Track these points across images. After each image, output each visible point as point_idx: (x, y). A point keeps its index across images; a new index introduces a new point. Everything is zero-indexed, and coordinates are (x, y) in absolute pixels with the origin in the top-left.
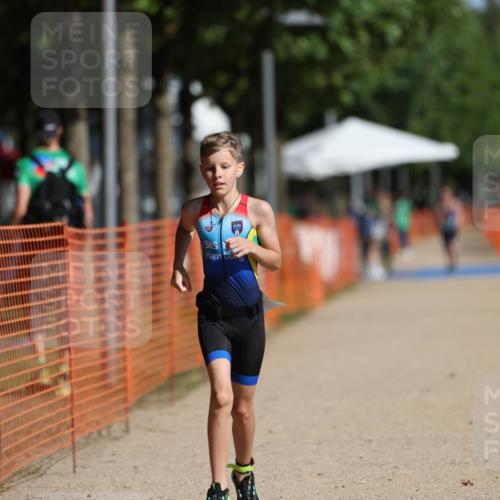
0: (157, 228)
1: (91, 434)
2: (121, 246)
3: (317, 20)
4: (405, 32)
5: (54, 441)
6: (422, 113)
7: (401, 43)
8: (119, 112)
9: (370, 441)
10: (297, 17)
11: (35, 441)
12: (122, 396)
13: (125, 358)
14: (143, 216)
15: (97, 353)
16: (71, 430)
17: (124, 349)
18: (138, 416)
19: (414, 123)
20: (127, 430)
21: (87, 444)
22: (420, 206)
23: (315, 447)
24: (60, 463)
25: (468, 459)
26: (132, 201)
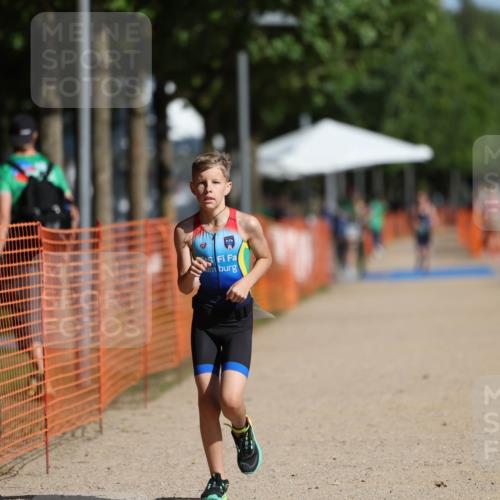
0: (131, 229)
1: (64, 434)
2: (95, 246)
3: (291, 21)
4: (380, 35)
5: (27, 442)
6: (396, 114)
7: (376, 45)
8: (94, 113)
9: (344, 442)
10: (272, 18)
11: (8, 441)
12: (97, 396)
13: (99, 358)
14: (117, 215)
15: (70, 352)
16: (45, 430)
17: (97, 350)
18: (111, 417)
19: (389, 124)
20: (101, 431)
21: (60, 444)
22: (395, 207)
23: (288, 448)
24: (33, 463)
25: (441, 461)
26: (106, 201)
